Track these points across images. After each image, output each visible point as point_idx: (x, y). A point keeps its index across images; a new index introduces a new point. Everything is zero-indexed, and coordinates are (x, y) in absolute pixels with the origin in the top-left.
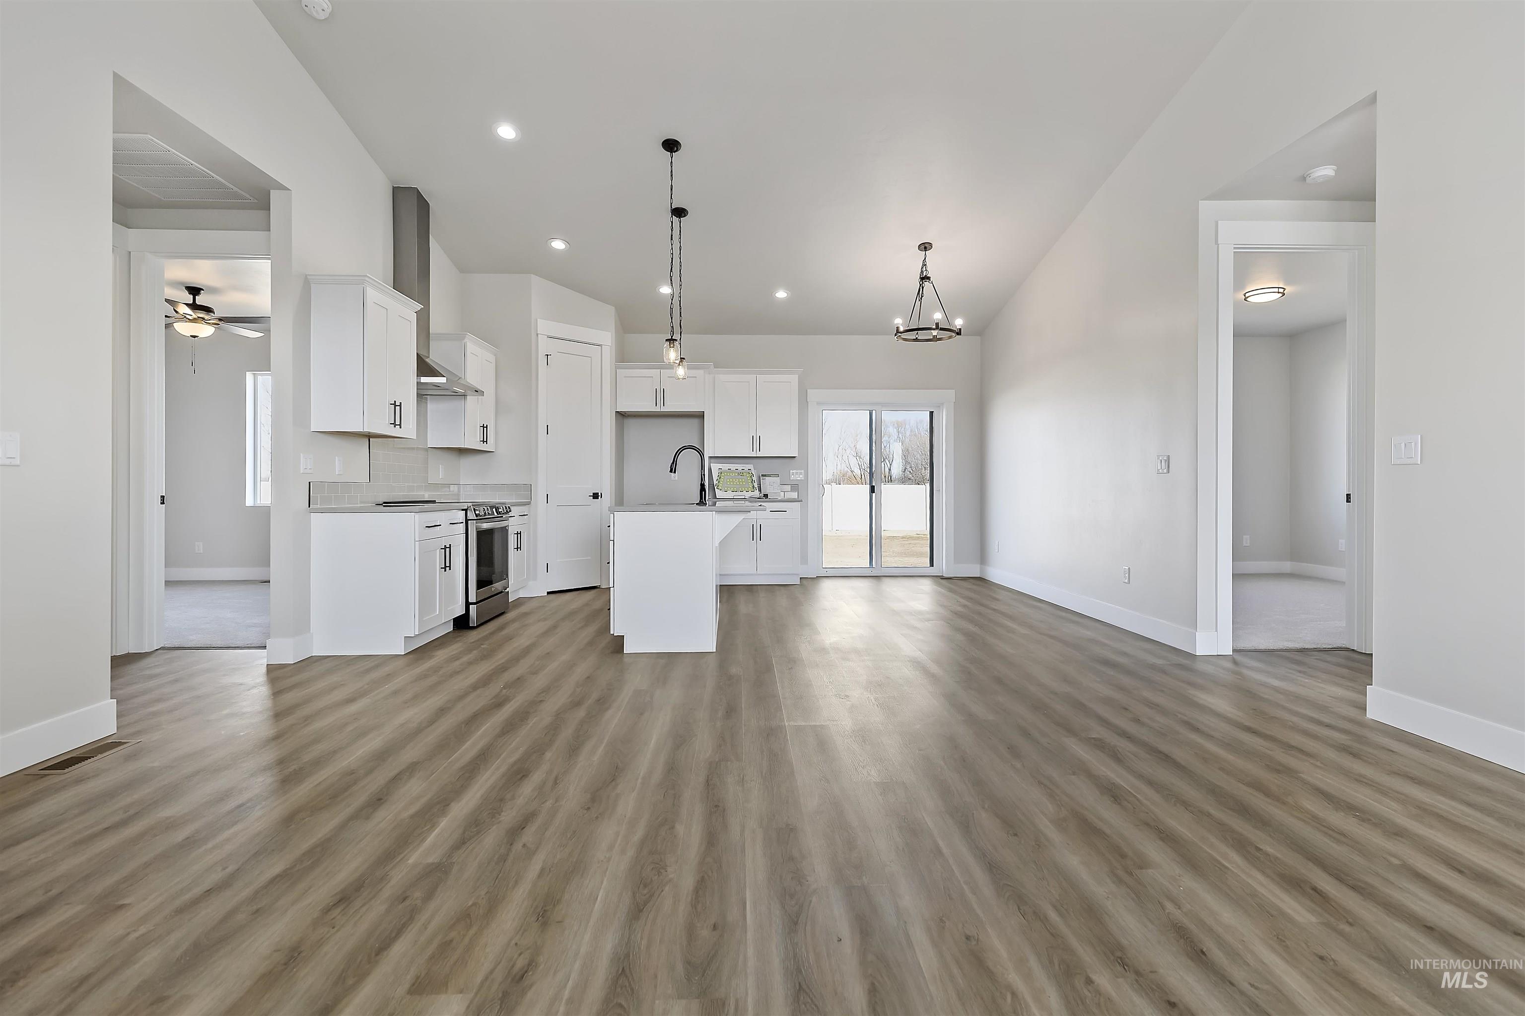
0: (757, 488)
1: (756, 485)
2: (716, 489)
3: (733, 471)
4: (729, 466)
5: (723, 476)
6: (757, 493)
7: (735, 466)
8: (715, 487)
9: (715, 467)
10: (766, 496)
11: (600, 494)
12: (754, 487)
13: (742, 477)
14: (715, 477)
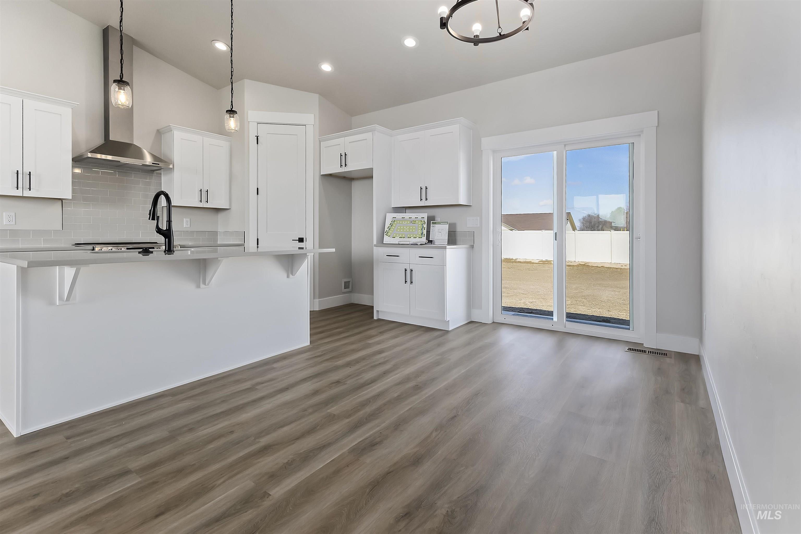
0: (425, 235)
1: (425, 232)
2: (385, 235)
3: (407, 220)
4: (403, 215)
5: (395, 224)
6: (424, 240)
7: (409, 215)
8: (385, 234)
9: (390, 217)
10: (431, 241)
11: (305, 239)
12: (422, 233)
13: (414, 224)
14: (387, 225)
